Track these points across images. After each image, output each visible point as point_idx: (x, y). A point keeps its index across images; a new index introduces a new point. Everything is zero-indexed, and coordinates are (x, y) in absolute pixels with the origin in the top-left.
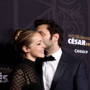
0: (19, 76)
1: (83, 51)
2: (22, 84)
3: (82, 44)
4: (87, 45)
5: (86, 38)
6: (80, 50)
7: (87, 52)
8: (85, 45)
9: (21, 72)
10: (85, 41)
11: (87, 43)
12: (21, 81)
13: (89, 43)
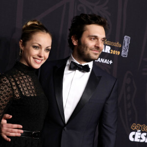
0: (2, 85)
1: (106, 60)
2: (7, 96)
3: (106, 51)
4: (111, 53)
5: (111, 43)
6: (102, 59)
7: (111, 62)
8: (109, 52)
9: (5, 81)
10: (109, 48)
11: (112, 50)
12: (5, 93)
13: (114, 51)
